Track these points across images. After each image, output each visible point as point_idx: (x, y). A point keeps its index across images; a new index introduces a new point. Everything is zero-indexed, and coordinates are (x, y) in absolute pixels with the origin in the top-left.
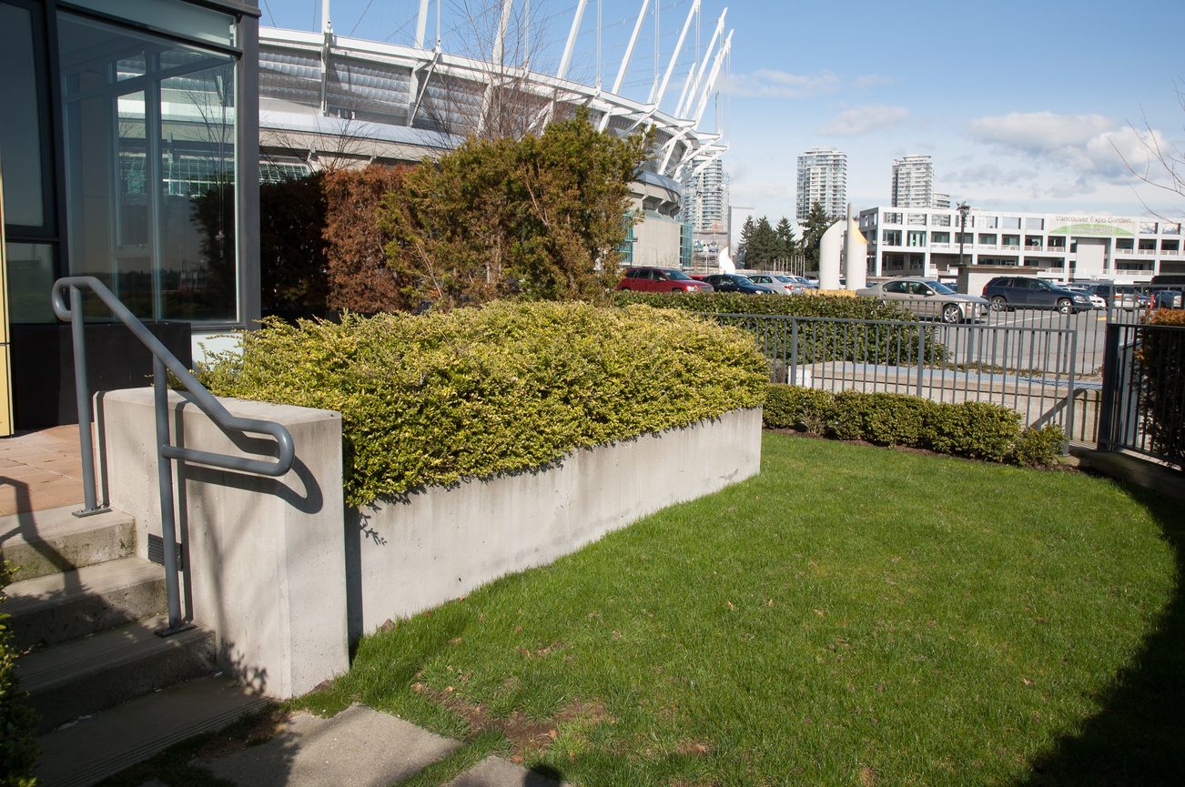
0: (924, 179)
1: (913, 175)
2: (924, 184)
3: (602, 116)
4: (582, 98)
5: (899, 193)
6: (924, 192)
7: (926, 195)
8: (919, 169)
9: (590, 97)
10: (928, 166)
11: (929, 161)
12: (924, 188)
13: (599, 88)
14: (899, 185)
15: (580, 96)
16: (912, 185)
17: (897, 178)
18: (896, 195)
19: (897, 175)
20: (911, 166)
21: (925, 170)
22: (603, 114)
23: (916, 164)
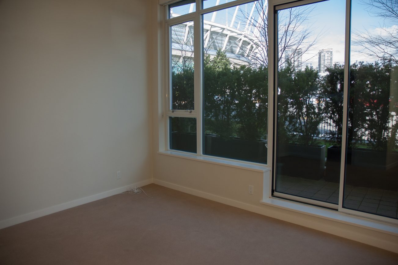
0: (330, 57)
1: (326, 56)
2: (330, 59)
3: (226, 36)
4: (221, 29)
5: (321, 62)
6: (330, 62)
7: (331, 63)
8: (328, 53)
9: (224, 29)
10: (331, 52)
11: (331, 50)
12: (330, 60)
13: (227, 26)
14: (321, 59)
15: (220, 29)
16: (326, 59)
17: (320, 57)
18: (320, 63)
19: (320, 56)
20: (325, 53)
21: (330, 54)
22: (227, 35)
23: (327, 52)
